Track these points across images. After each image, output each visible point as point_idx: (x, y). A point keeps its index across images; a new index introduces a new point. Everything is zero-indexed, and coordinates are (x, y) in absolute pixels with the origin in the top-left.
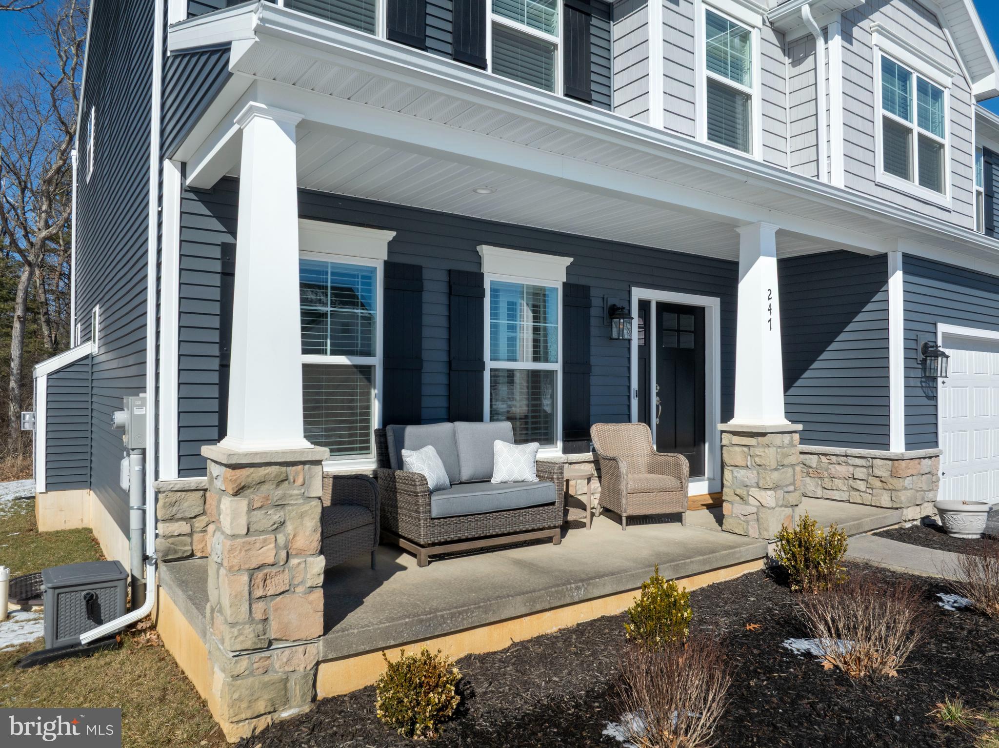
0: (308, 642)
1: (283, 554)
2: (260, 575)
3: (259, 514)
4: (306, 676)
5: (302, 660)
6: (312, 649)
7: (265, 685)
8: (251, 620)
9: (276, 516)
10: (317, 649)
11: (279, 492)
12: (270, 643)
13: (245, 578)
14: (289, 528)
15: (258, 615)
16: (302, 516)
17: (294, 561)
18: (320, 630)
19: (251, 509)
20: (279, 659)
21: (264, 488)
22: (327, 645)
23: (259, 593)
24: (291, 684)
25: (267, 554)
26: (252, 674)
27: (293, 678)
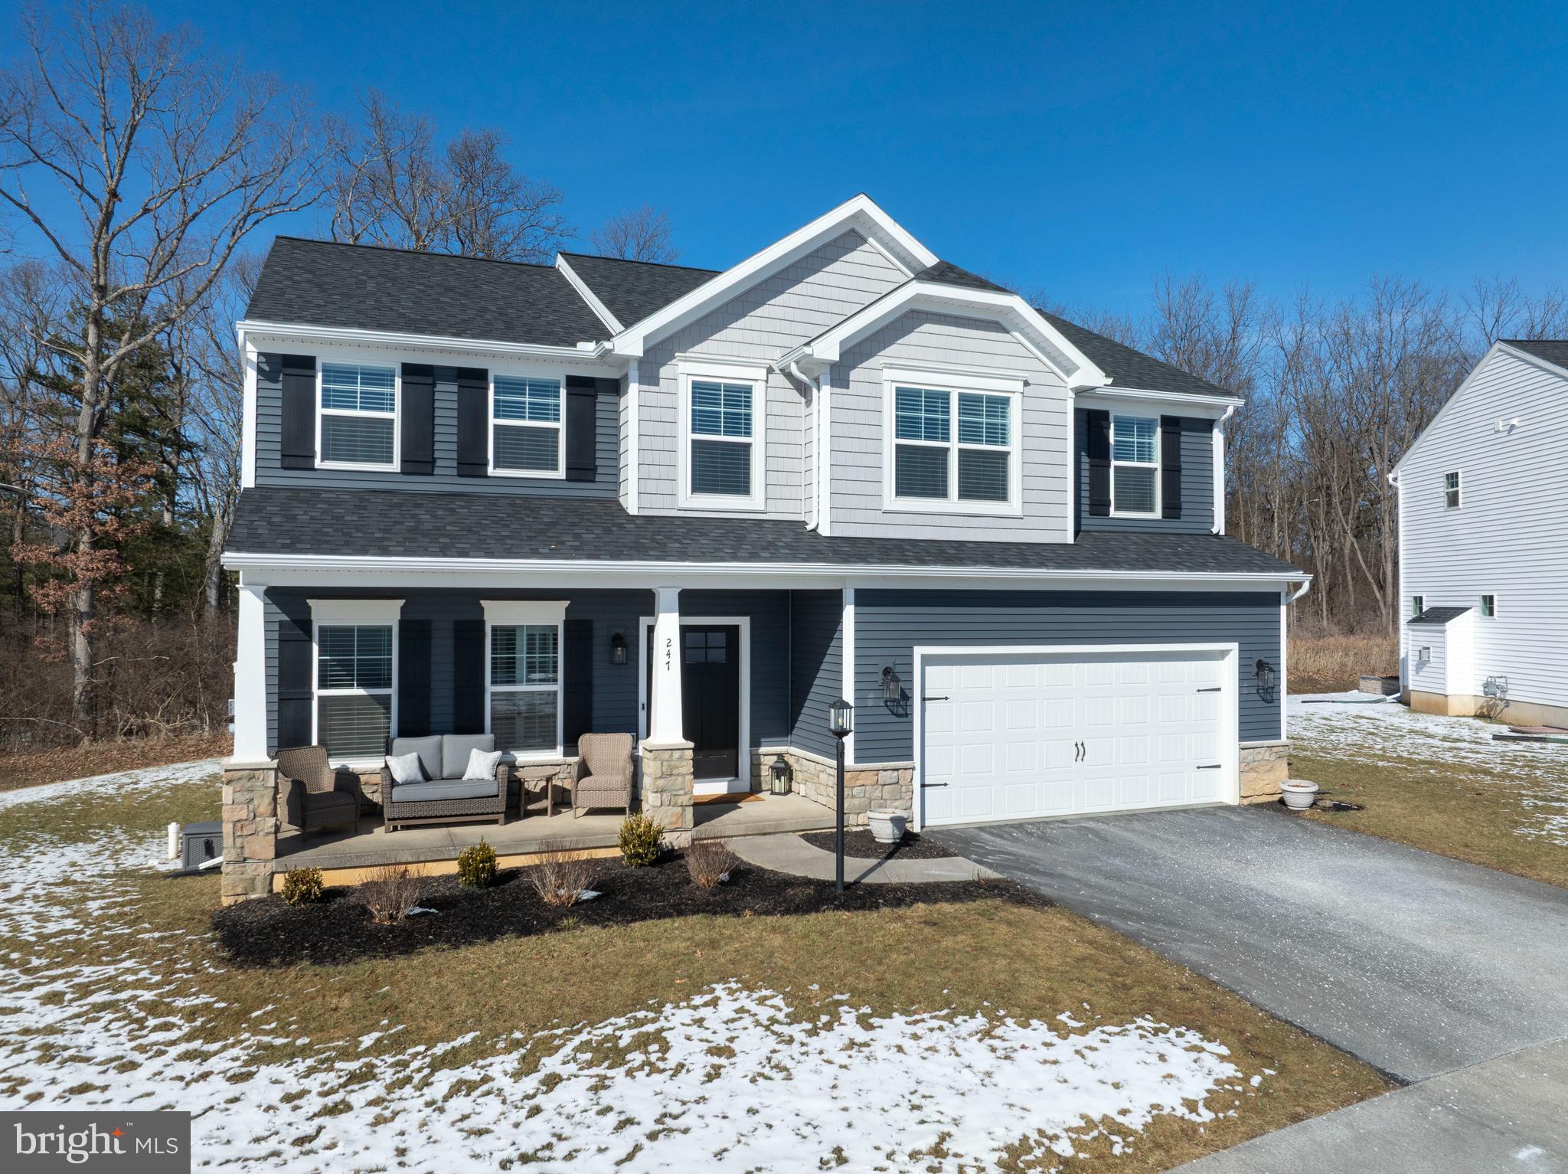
0: (266, 861)
1: (252, 815)
2: (239, 825)
3: (238, 794)
4: (265, 878)
5: (264, 870)
6: (269, 865)
7: (242, 880)
8: (234, 846)
9: (248, 796)
10: (272, 866)
11: (250, 784)
12: (245, 859)
13: (231, 826)
14: (256, 802)
15: (238, 844)
16: (262, 796)
17: (258, 819)
18: (272, 854)
19: (235, 792)
20: (250, 869)
21: (242, 781)
22: (277, 863)
23: (239, 833)
24: (256, 882)
25: (243, 814)
26: (235, 873)
27: (258, 878)
